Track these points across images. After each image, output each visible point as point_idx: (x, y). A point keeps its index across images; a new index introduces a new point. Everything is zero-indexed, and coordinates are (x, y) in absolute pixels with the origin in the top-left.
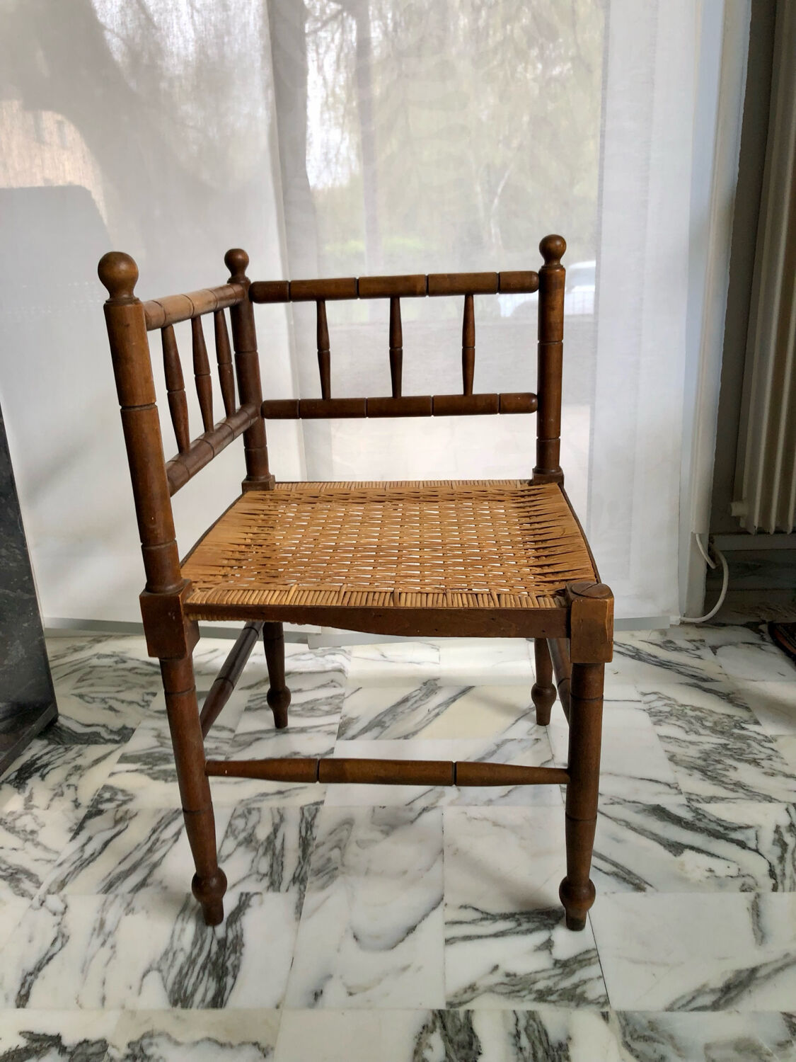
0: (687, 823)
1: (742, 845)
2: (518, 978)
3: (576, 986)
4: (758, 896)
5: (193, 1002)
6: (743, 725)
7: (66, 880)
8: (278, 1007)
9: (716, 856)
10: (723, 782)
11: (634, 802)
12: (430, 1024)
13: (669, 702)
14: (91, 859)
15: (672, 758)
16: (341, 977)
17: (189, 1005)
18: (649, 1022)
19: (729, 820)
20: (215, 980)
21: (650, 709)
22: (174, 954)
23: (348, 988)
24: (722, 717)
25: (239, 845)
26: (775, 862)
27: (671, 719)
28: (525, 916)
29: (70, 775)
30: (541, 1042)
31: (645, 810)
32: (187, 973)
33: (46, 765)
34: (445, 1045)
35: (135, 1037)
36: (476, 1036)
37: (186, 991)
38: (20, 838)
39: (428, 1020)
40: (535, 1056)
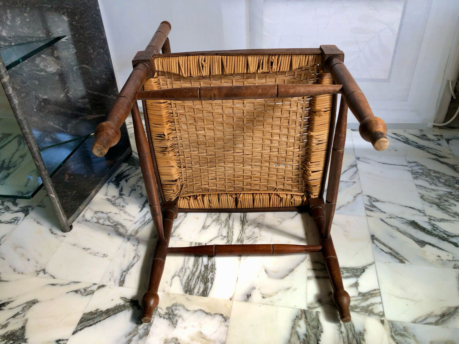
0: (428, 231)
1: (456, 245)
3: (369, 306)
5: (194, 292)
7: (138, 230)
8: (231, 299)
9: (442, 249)
10: (448, 212)
11: (401, 218)
12: (300, 316)
13: (422, 168)
14: (148, 222)
15: (422, 197)
16: (259, 289)
17: (192, 294)
18: (404, 327)
19: (450, 232)
20: (203, 284)
21: (412, 170)
22: (185, 269)
23: (262, 294)
24: (449, 177)
25: (213, 221)
27: (423, 177)
28: (346, 270)
29: (138, 181)
30: (351, 330)
31: (407, 223)
32: (191, 279)
33: (128, 175)
34: (307, 326)
35: (169, 305)
36: (320, 324)
37: (191, 287)
38: (118, 209)
39: (298, 314)
40: (348, 336)
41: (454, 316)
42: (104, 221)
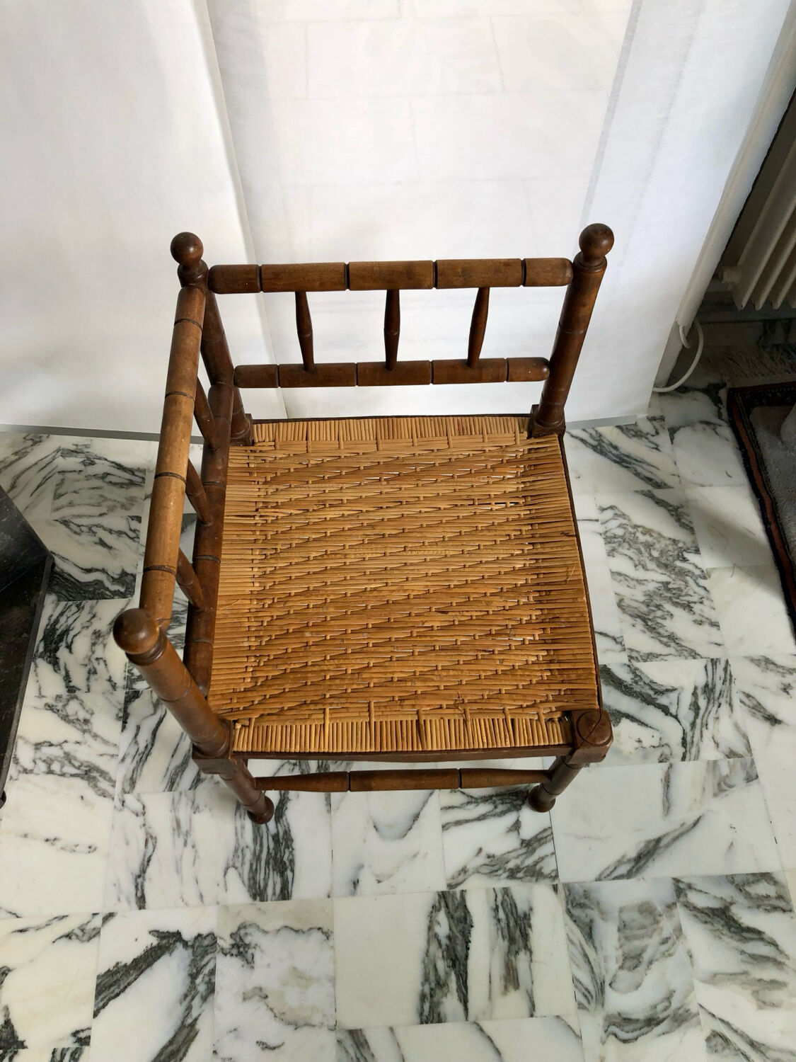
0: (626, 686)
1: (665, 710)
2: (496, 859)
3: (536, 863)
4: (671, 766)
5: (267, 895)
6: (686, 555)
7: (134, 777)
8: (329, 897)
9: (645, 725)
10: (659, 633)
12: (437, 905)
13: (624, 521)
14: (147, 752)
15: (620, 603)
16: (370, 866)
17: (265, 899)
18: (585, 891)
19: (659, 682)
20: (279, 874)
21: (606, 532)
22: (242, 851)
23: (377, 876)
24: (668, 542)
26: (688, 729)
27: (624, 548)
28: (500, 798)
29: (94, 644)
30: (512, 914)
32: (256, 869)
33: (67, 631)
34: (449, 921)
35: (234, 929)
36: (468, 912)
37: (260, 886)
38: (78, 729)
39: (435, 902)
40: (508, 925)
41: (654, 857)
42: (62, 767)
